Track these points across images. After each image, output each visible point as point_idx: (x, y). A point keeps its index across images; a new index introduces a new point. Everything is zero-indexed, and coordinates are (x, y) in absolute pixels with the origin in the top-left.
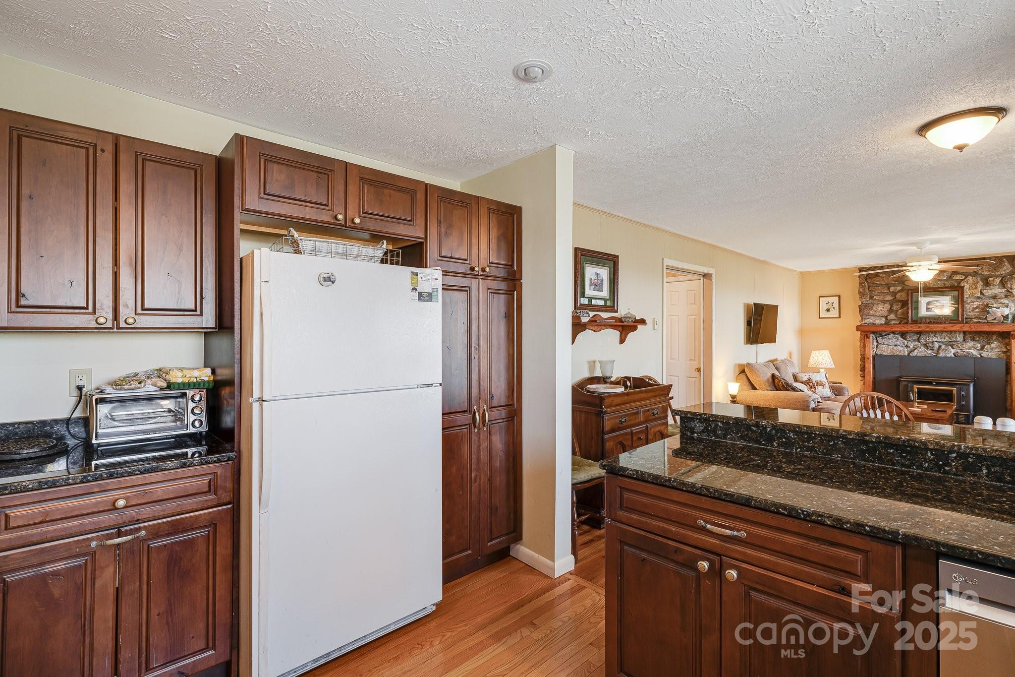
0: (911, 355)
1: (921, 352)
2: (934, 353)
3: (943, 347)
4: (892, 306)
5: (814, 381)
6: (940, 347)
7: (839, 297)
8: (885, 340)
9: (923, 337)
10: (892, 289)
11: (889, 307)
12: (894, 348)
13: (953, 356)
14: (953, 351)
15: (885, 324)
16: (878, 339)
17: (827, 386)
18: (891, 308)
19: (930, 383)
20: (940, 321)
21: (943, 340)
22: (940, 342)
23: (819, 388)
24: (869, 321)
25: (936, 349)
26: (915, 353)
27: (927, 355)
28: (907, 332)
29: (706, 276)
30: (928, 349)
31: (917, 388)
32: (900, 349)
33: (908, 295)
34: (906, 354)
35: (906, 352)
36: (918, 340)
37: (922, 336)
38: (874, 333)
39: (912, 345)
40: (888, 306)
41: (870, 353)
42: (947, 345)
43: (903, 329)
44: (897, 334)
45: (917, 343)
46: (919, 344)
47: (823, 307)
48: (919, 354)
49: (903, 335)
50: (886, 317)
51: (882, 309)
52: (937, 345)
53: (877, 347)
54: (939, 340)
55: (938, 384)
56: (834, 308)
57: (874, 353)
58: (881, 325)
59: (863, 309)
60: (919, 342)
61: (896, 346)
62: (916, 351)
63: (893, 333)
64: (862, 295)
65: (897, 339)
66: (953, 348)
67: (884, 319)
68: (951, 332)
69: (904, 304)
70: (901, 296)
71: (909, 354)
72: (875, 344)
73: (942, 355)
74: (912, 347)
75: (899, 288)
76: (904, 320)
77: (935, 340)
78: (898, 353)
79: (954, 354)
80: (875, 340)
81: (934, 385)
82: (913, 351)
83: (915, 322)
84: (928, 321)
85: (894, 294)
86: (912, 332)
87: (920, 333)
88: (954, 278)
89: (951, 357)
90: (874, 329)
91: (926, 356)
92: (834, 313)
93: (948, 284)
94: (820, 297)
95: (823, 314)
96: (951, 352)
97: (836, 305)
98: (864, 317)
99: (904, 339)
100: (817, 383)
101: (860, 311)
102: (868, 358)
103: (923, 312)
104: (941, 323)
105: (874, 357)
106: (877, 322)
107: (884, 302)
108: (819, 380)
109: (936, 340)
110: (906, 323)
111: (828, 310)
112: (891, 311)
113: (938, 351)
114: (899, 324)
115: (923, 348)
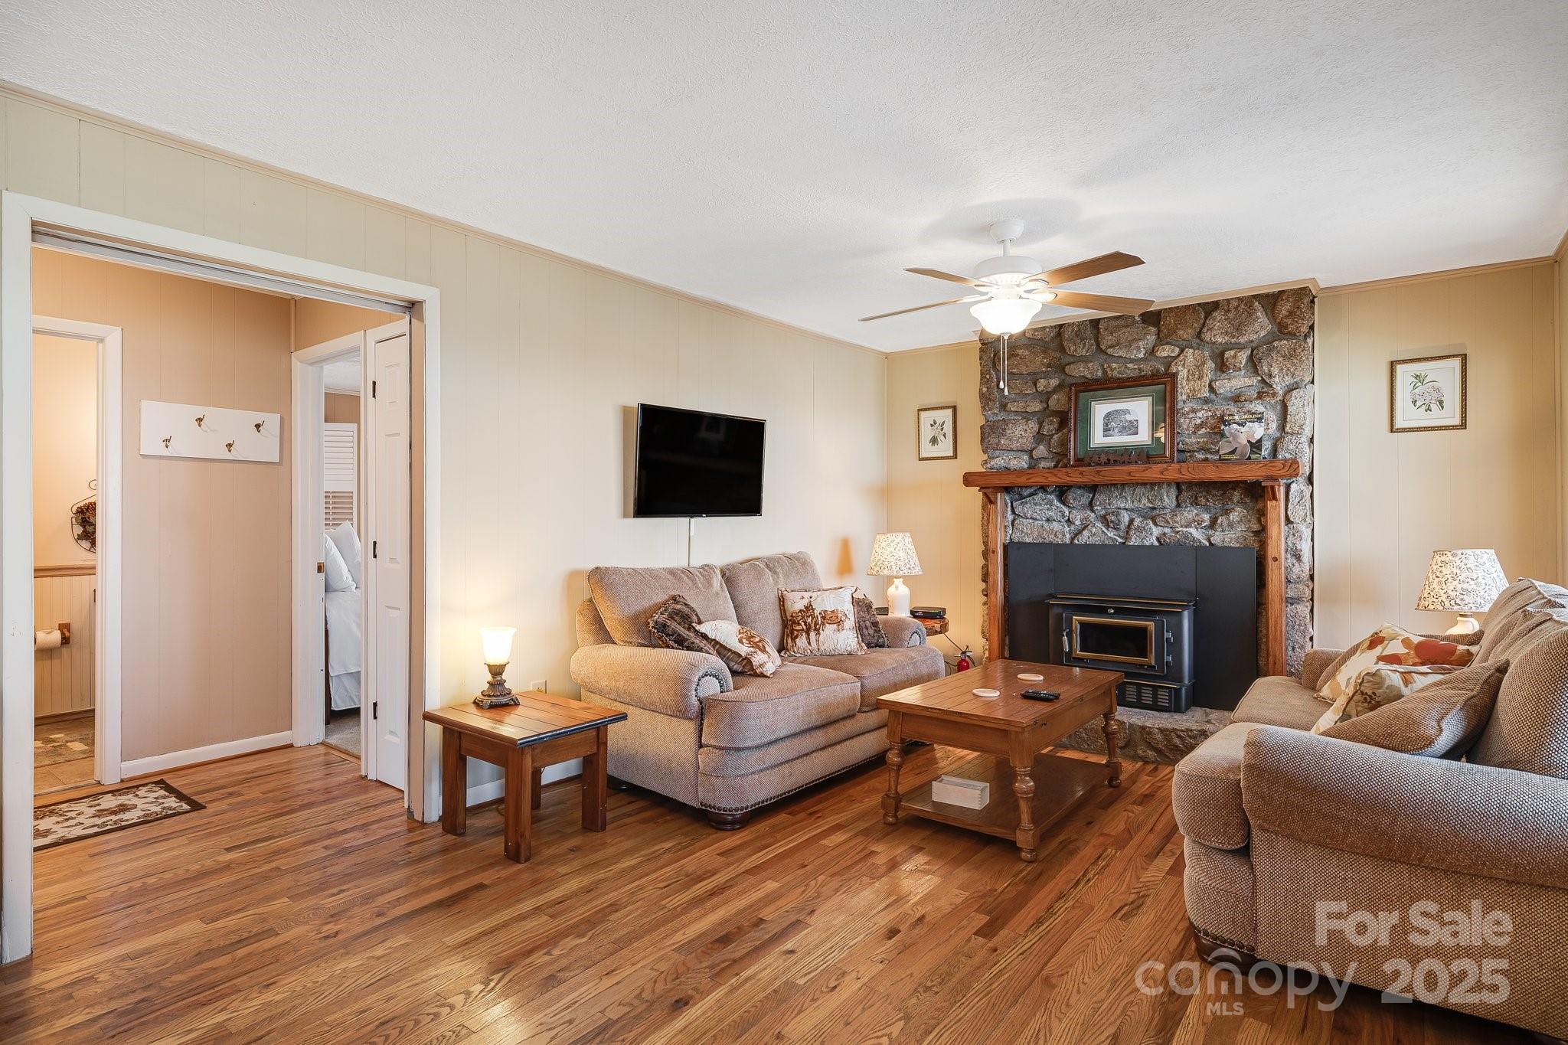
0: (1076, 542)
1: (1097, 534)
2: (1119, 536)
3: (1137, 521)
4: (1041, 424)
5: (817, 612)
6: (1131, 521)
7: (954, 409)
8: (1026, 509)
9: (1100, 498)
10: (1042, 384)
11: (1036, 427)
12: (1046, 525)
13: (1156, 543)
14: (1156, 531)
15: (1029, 468)
16: (1015, 504)
17: (850, 622)
18: (1038, 433)
19: (1102, 611)
20: (1126, 458)
21: (1136, 504)
22: (1132, 510)
23: (829, 630)
24: (999, 462)
25: (1123, 527)
26: (1084, 538)
27: (1107, 542)
28: (1070, 487)
29: (413, 307)
30: (1108, 526)
31: (1082, 624)
32: (1056, 529)
33: (1070, 399)
34: (1068, 541)
35: (1068, 536)
36: (1091, 506)
37: (1097, 496)
38: (1007, 489)
39: (1078, 518)
40: (1033, 426)
41: (1000, 539)
42: (1145, 518)
43: (1063, 477)
44: (1050, 494)
45: (1089, 512)
46: (1093, 515)
47: (927, 433)
48: (1092, 541)
49: (1062, 492)
50: (1030, 452)
51: (1022, 433)
52: (1125, 518)
53: (1013, 525)
54: (1130, 505)
55: (1120, 612)
56: (944, 435)
57: (1008, 538)
58: (1020, 472)
59: (990, 434)
60: (1092, 511)
61: (1048, 520)
62: (1085, 533)
63: (1043, 488)
64: (985, 399)
65: (1051, 503)
66: (1156, 525)
67: (1026, 457)
68: (1153, 484)
69: (1063, 423)
70: (1057, 401)
71: (1072, 539)
72: (1010, 517)
73: (1134, 541)
74: (1078, 523)
75: (1054, 382)
76: (1061, 457)
77: (1122, 506)
78: (1051, 538)
79: (1158, 539)
80: (1009, 508)
81: (1111, 616)
82: (1080, 532)
83: (1080, 462)
84: (1104, 458)
85: (1046, 396)
86: (1079, 487)
87: (1093, 488)
88: (1158, 354)
89: (1152, 546)
90: (1007, 481)
91: (1104, 546)
92: (945, 448)
93: (1147, 369)
94: (919, 410)
95: (928, 450)
96: (1152, 534)
97: (948, 428)
98: (990, 452)
99: (1064, 504)
100: (824, 618)
101: (982, 440)
102: (993, 552)
103: (1098, 439)
104: (1130, 463)
105: (1006, 547)
106: (1014, 464)
107: (1026, 416)
108: (829, 609)
109: (1124, 505)
110: (1065, 466)
111: (934, 441)
112: (1039, 437)
113: (1127, 532)
114: (1056, 466)
115: (1099, 524)
